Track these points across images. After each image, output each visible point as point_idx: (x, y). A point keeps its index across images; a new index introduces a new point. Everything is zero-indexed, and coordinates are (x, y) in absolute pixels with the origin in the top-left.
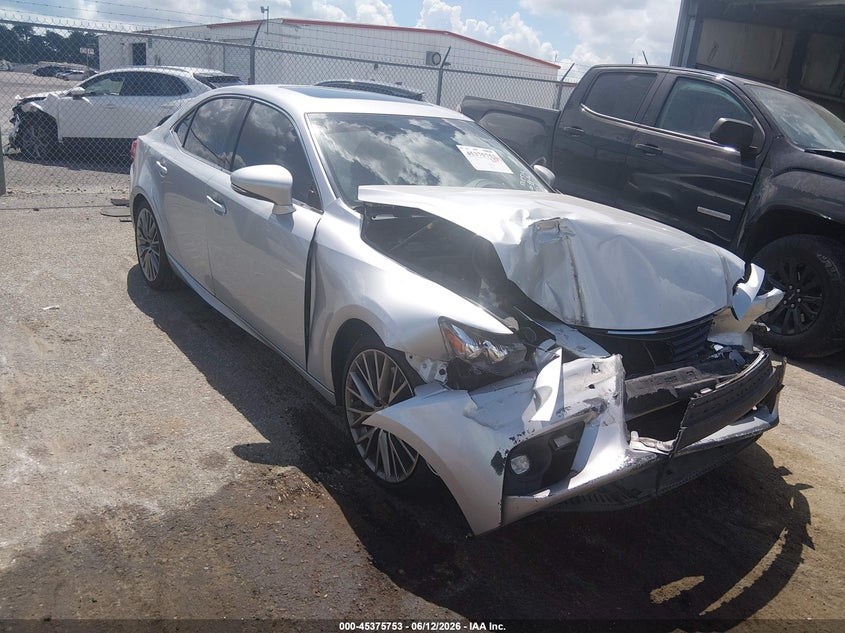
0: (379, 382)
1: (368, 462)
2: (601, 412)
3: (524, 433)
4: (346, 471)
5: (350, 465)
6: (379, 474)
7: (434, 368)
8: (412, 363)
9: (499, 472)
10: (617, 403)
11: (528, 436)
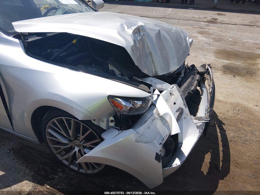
0: (71, 132)
1: (72, 167)
2: (182, 113)
3: (164, 139)
4: (61, 174)
5: (60, 169)
6: (81, 171)
7: (108, 121)
8: (95, 123)
9: (159, 161)
10: (186, 107)
11: (166, 139)
